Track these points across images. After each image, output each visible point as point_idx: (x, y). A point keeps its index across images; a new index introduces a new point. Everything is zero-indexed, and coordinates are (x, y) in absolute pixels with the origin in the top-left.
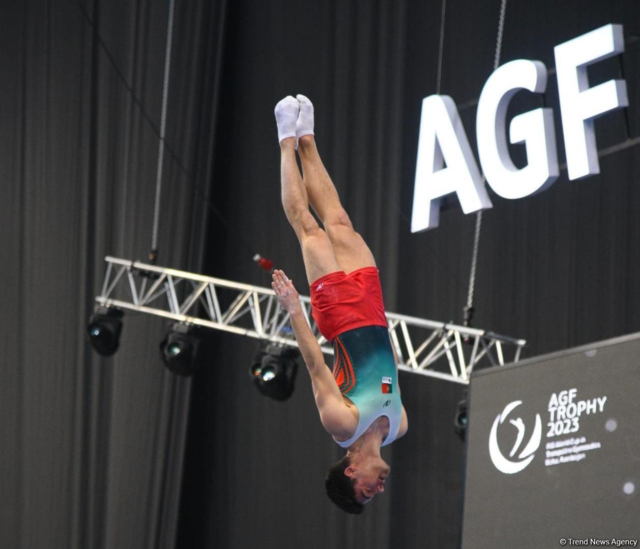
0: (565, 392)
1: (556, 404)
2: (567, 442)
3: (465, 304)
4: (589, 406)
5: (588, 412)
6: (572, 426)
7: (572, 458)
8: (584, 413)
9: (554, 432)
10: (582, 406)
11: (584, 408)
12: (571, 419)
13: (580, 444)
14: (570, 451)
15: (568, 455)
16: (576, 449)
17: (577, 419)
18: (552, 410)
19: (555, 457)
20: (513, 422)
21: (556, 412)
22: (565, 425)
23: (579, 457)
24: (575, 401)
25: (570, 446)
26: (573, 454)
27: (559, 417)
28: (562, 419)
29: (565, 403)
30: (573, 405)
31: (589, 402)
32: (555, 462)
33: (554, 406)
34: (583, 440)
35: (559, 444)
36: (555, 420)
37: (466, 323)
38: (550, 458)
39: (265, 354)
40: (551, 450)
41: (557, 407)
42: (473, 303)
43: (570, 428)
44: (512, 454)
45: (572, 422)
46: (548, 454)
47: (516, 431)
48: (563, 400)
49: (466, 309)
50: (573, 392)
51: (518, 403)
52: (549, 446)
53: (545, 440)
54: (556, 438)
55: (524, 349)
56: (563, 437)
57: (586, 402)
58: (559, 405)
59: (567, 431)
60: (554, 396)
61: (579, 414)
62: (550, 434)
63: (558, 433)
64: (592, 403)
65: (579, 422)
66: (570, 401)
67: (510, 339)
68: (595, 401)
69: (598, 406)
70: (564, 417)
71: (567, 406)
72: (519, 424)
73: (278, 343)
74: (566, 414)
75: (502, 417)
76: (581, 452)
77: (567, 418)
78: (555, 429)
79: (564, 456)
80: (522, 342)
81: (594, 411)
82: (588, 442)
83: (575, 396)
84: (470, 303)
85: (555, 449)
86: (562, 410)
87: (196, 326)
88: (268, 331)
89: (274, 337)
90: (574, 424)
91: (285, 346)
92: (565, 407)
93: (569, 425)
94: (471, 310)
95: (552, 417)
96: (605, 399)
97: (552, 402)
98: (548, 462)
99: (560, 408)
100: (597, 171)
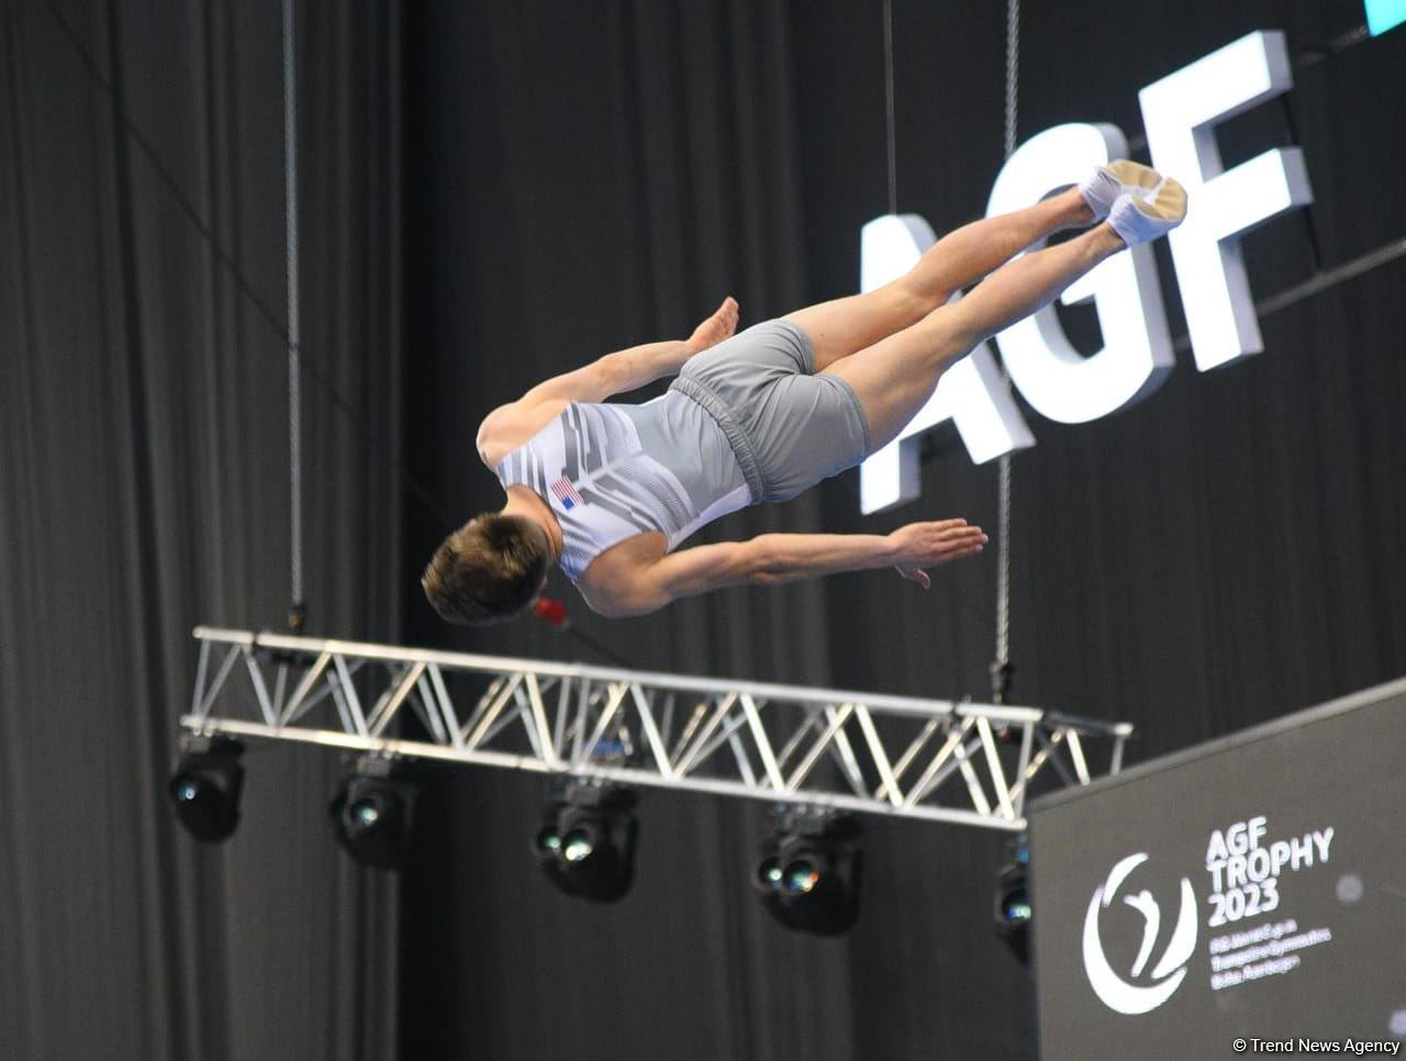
0: (1240, 827)
1: (1224, 854)
2: (1257, 935)
3: (993, 658)
4: (1296, 853)
5: (1296, 865)
6: (1264, 899)
7: (1271, 968)
8: (1286, 867)
9: (1224, 915)
10: (1280, 853)
11: (1285, 859)
12: (1259, 884)
13: (1285, 936)
14: (1263, 952)
15: (1260, 961)
16: (1277, 948)
17: (1272, 883)
18: (1215, 868)
19: (1234, 969)
20: (1131, 901)
21: (1224, 872)
22: (1248, 897)
23: (1286, 965)
24: (1265, 843)
25: (1263, 943)
26: (1272, 958)
27: (1232, 882)
28: (1239, 885)
29: (1243, 849)
30: (1261, 853)
31: (1295, 842)
32: (1233, 980)
33: (1218, 858)
34: (1291, 926)
35: (1239, 940)
36: (1225, 890)
37: (998, 698)
38: (1223, 972)
39: (564, 805)
40: (1222, 955)
41: (1227, 860)
42: (1010, 654)
43: (1260, 903)
44: (1137, 970)
45: (1262, 890)
46: (1217, 963)
47: (1139, 919)
48: (1237, 844)
49: (995, 668)
50: (1257, 825)
51: (1138, 859)
52: (1218, 945)
53: (1206, 934)
54: (1230, 928)
55: (1129, 743)
56: (1246, 924)
57: (1289, 842)
58: (1230, 855)
59: (1252, 910)
60: (1217, 837)
61: (1276, 871)
62: (1216, 921)
63: (1234, 916)
64: (1301, 844)
65: (1276, 887)
66: (1254, 843)
67: (1098, 725)
68: (1308, 840)
69: (1316, 850)
70: (1243, 880)
71: (1247, 855)
72: (1145, 903)
73: (590, 779)
74: (1246, 872)
75: (1107, 893)
76: (1288, 954)
77: (1249, 881)
78: (1226, 909)
79: (1253, 964)
80: (1124, 730)
81: (1309, 861)
82: (1302, 930)
83: (1262, 832)
84: (1002, 654)
85: (1232, 951)
86: (1237, 865)
87: (406, 758)
88: (566, 755)
89: (582, 767)
90: (1267, 893)
91: (608, 784)
92: (1243, 859)
93: (1256, 897)
94: (1007, 669)
95: (1217, 884)
96: (1329, 833)
97: (1213, 852)
98: (1216, 982)
99: (1232, 862)
100: (1256, 346)
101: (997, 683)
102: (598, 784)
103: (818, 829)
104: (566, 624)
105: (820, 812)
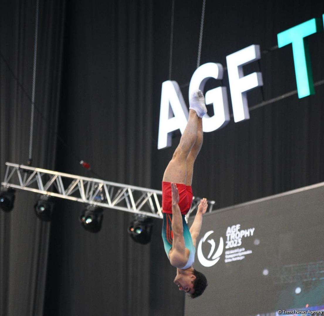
0: (234, 226)
2: (236, 251)
4: (247, 233)
5: (246, 236)
6: (238, 243)
7: (238, 259)
8: (243, 236)
9: (229, 246)
10: (243, 233)
12: (237, 240)
13: (242, 252)
14: (237, 255)
15: (236, 257)
16: (240, 254)
17: (240, 239)
18: (228, 235)
19: (230, 258)
20: (209, 241)
21: (230, 236)
22: (235, 242)
23: (241, 258)
24: (239, 230)
25: (237, 253)
26: (239, 256)
27: (231, 239)
28: (233, 240)
29: (235, 231)
30: (238, 233)
31: (246, 231)
32: (230, 260)
33: (229, 233)
34: (244, 249)
35: (232, 252)
36: (230, 240)
38: (228, 259)
39: (87, 210)
40: (228, 255)
44: (209, 257)
45: (238, 241)
46: (227, 257)
47: (210, 246)
48: (233, 230)
50: (238, 226)
51: (211, 232)
52: (227, 253)
53: (225, 250)
54: (230, 249)
55: (214, 206)
56: (234, 248)
57: (244, 230)
59: (235, 245)
60: (229, 228)
61: (241, 237)
62: (227, 247)
63: (231, 247)
65: (241, 241)
66: (237, 230)
68: (249, 230)
69: (250, 233)
71: (235, 233)
72: (212, 242)
73: (93, 205)
74: (235, 237)
75: (204, 239)
76: (242, 255)
77: (235, 239)
78: (230, 245)
79: (234, 257)
80: (213, 203)
81: (249, 235)
82: (246, 250)
83: (239, 228)
85: (230, 254)
86: (233, 235)
87: (52, 197)
88: (88, 199)
89: (91, 202)
90: (239, 242)
91: (97, 206)
92: (234, 234)
93: (236, 242)
95: (228, 239)
96: (254, 229)
97: (227, 232)
98: (226, 261)
99: (232, 234)
100: (248, 117)
102: (94, 206)
103: (143, 220)
104: (90, 169)
105: (144, 216)
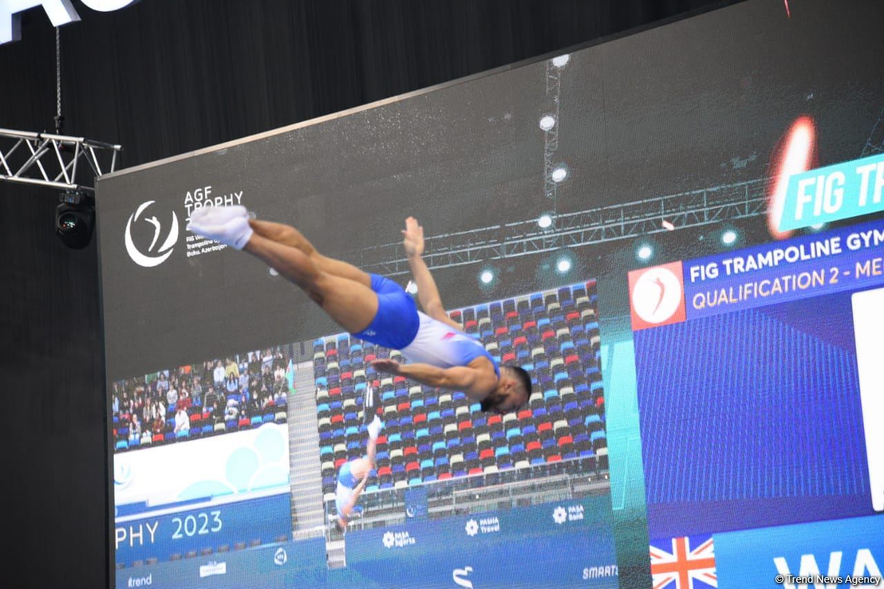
0: (199, 190)
1: (192, 201)
7: (214, 248)
15: (209, 246)
18: (188, 206)
19: (196, 249)
20: (148, 220)
26: (214, 245)
29: (201, 199)
32: (197, 253)
33: (189, 203)
37: (58, 132)
41: (194, 204)
44: (150, 249)
46: (189, 246)
47: (151, 228)
48: (198, 197)
49: (56, 118)
50: (208, 189)
51: (149, 203)
52: (189, 239)
53: (183, 233)
58: (195, 201)
60: (189, 194)
66: (206, 197)
71: (203, 201)
72: (155, 221)
75: (136, 216)
79: (205, 246)
80: (117, 146)
83: (210, 192)
84: (59, 111)
85: (196, 242)
94: (61, 118)
96: (241, 193)
97: (187, 200)
98: (189, 254)
99: (196, 204)
101: (57, 125)
